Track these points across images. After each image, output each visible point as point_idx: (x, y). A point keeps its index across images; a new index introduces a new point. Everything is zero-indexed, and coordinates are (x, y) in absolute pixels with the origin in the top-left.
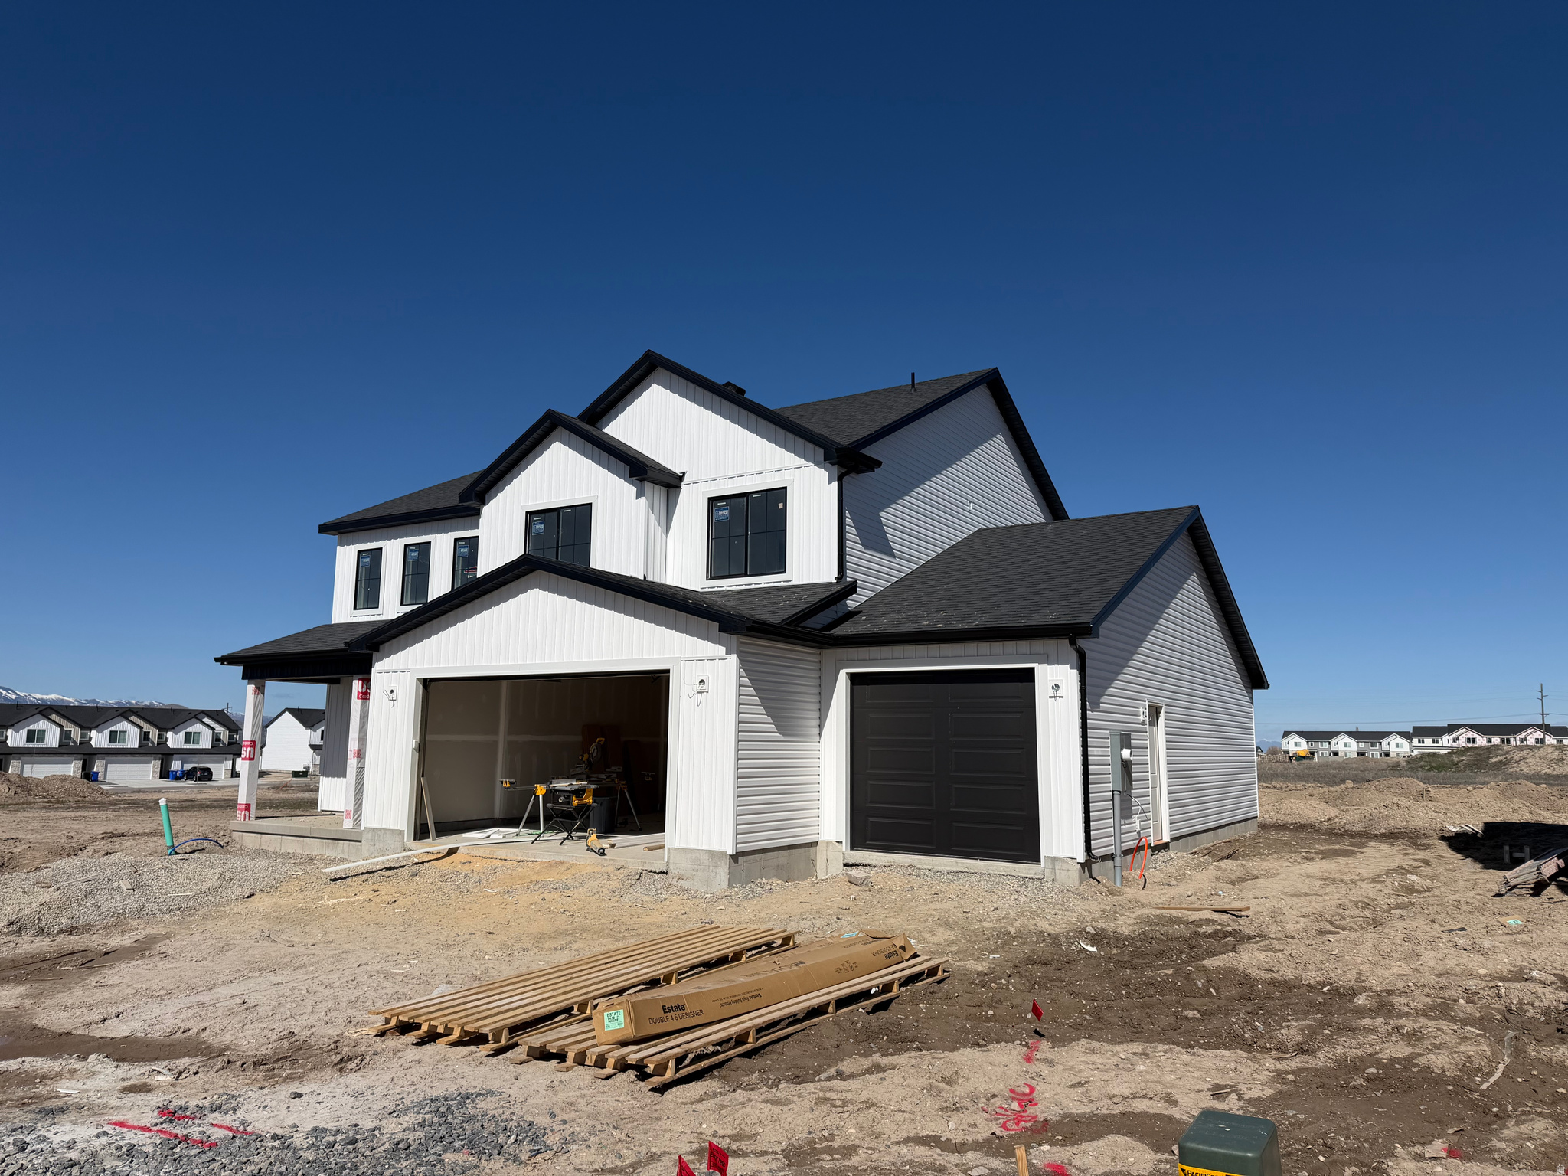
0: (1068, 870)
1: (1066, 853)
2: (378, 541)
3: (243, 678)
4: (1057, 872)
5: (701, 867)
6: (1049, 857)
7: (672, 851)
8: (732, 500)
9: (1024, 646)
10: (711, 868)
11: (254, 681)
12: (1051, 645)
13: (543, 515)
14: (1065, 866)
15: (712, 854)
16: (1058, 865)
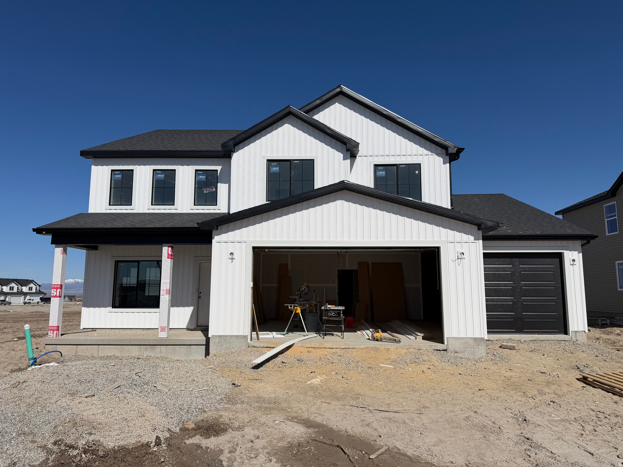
0: (582, 336)
1: (581, 329)
2: (125, 165)
3: (52, 243)
4: (577, 337)
5: (469, 346)
6: (573, 331)
7: (449, 339)
8: (387, 167)
9: (558, 243)
10: (475, 346)
11: (62, 245)
12: (570, 243)
13: (278, 162)
14: (581, 334)
15: (476, 339)
16: (578, 334)
